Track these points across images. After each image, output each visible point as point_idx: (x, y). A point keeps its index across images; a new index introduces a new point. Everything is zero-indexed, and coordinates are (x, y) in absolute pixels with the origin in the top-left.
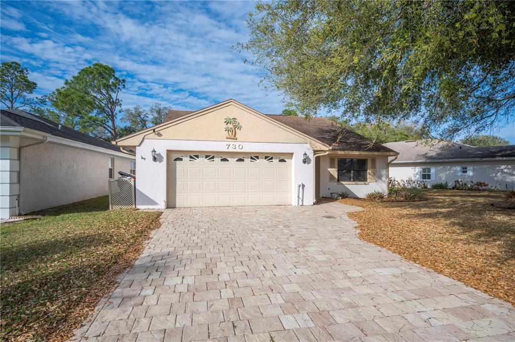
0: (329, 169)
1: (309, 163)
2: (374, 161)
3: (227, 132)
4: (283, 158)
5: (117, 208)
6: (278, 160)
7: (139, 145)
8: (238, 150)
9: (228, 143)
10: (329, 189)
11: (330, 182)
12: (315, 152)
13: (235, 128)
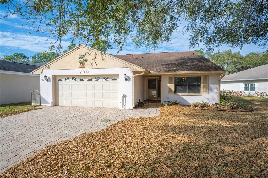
0: (168, 85)
1: (129, 81)
2: (206, 78)
3: (80, 63)
4: (114, 78)
5: (33, 104)
6: (112, 79)
7: (41, 74)
8: (86, 74)
9: (80, 70)
10: (168, 98)
11: (168, 93)
12: (134, 73)
13: (84, 61)
